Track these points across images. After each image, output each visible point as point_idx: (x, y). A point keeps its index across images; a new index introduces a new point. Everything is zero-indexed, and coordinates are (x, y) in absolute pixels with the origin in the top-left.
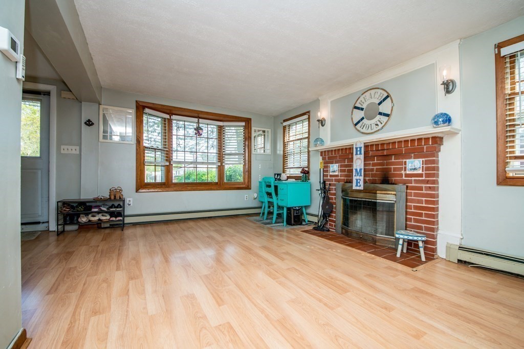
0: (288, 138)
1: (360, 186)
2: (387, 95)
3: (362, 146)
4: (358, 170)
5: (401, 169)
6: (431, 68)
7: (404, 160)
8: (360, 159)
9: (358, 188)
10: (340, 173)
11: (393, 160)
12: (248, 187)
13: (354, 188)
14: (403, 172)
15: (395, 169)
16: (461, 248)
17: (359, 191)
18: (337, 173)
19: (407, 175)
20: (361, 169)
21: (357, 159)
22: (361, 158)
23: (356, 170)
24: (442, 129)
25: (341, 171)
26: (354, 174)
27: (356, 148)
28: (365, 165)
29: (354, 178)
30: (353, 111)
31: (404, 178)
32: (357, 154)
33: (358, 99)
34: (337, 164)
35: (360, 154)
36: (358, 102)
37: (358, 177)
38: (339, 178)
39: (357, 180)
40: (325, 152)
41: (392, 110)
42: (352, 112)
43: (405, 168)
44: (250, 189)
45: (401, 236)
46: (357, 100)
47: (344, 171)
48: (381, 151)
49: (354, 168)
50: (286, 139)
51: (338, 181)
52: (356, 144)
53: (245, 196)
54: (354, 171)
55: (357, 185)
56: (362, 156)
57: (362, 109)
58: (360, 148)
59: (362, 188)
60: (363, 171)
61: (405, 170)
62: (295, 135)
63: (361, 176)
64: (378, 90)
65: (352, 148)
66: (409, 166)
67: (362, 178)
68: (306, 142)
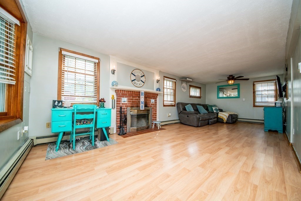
2: (144, 75)
3: (144, 92)
5: (150, 102)
6: (153, 74)
9: (142, 109)
10: (128, 103)
13: (141, 109)
18: (126, 103)
20: (143, 102)
21: (142, 97)
24: (158, 92)
25: (129, 101)
26: (141, 104)
28: (145, 100)
29: (141, 105)
32: (141, 95)
34: (127, 98)
36: (134, 71)
37: (142, 105)
39: (142, 106)
41: (145, 81)
42: (131, 75)
46: (133, 71)
47: (130, 102)
49: (141, 101)
50: (63, 67)
51: (127, 106)
52: (141, 91)
54: (141, 102)
55: (142, 108)
56: (144, 96)
57: (135, 76)
58: (143, 93)
59: (144, 109)
62: (75, 68)
63: (143, 104)
64: (140, 71)
65: (140, 92)
66: (152, 101)
67: (144, 105)
68: (92, 79)
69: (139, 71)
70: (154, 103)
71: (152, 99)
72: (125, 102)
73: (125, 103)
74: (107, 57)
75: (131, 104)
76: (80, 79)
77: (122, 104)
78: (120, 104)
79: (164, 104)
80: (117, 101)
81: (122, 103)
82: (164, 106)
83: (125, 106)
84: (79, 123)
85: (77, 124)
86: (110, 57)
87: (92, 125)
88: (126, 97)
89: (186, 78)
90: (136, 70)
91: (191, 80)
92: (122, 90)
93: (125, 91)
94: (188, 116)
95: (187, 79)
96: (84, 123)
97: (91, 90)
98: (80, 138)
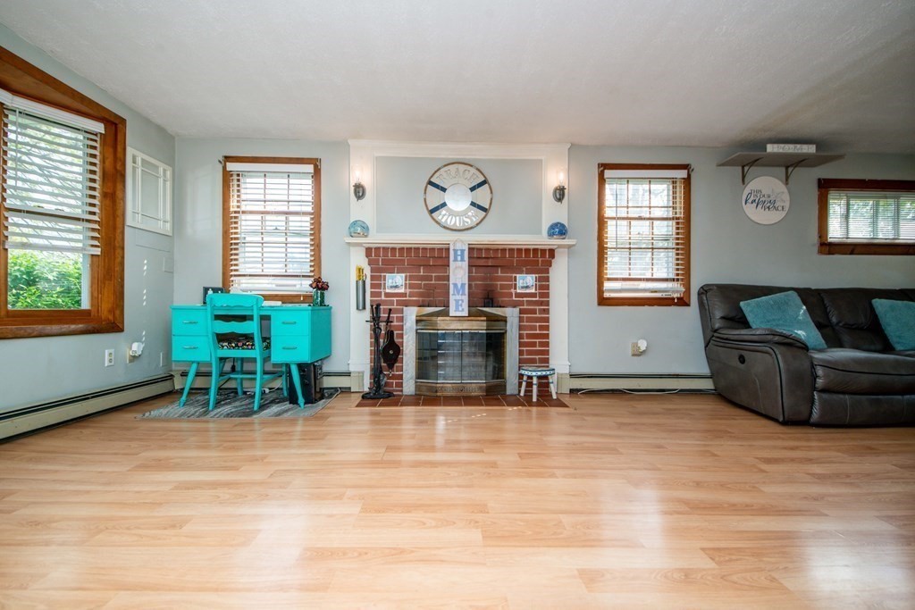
0: (235, 204)
1: (463, 310)
2: (483, 179)
3: (466, 248)
4: (459, 286)
5: (510, 287)
6: (537, 165)
7: (514, 275)
8: (461, 267)
9: (458, 314)
10: (408, 291)
11: (500, 274)
12: (113, 325)
13: (453, 313)
14: (513, 291)
15: (503, 287)
16: (572, 376)
17: (460, 319)
18: (402, 291)
19: (518, 295)
20: (463, 285)
21: (456, 267)
22: (464, 266)
23: (455, 285)
24: (555, 242)
25: (411, 286)
26: (452, 293)
27: (455, 251)
28: (470, 278)
29: (452, 299)
30: (426, 187)
31: (514, 298)
32: (455, 260)
33: (438, 170)
34: (403, 275)
35: (462, 260)
37: (458, 297)
38: (407, 298)
39: (457, 301)
40: (377, 249)
41: (491, 204)
42: (425, 190)
43: (516, 285)
44: (121, 330)
45: (526, 373)
46: (436, 172)
47: (419, 286)
48: (484, 260)
49: (452, 281)
50: (233, 204)
52: (455, 245)
53: (107, 352)
54: (451, 286)
55: (457, 310)
56: (465, 264)
57: (443, 189)
58: (463, 251)
59: (465, 313)
60: (467, 287)
61: (515, 288)
62: (265, 201)
63: (463, 294)
64: (469, 168)
65: (448, 250)
66: (520, 283)
67: (466, 298)
68: (305, 223)
69: (462, 167)
70: (533, 291)
71: (521, 272)
72: (396, 287)
73: (397, 291)
74: (341, 148)
75: (420, 295)
76: (276, 229)
77: (387, 295)
78: (379, 294)
79: (606, 295)
80: (373, 286)
81: (387, 291)
82: (603, 301)
83: (399, 303)
84: (226, 344)
85: (223, 347)
86: (349, 146)
87: (256, 353)
88: (403, 272)
89: (761, 145)
90: (446, 168)
91: (811, 149)
92: (384, 248)
93: (394, 249)
94: (742, 359)
95: (771, 148)
96: (237, 345)
97: (301, 255)
98: (270, 389)
